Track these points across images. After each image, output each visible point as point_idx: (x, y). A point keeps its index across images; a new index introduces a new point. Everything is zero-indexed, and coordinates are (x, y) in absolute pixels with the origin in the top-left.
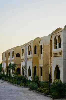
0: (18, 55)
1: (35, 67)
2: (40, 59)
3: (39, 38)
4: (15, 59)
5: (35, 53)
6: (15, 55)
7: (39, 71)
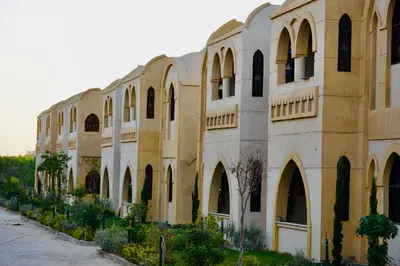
0: (92, 124)
1: (149, 170)
2: (169, 138)
3: (164, 56)
4: (79, 137)
5: (150, 114)
6: (80, 124)
7: (161, 182)
